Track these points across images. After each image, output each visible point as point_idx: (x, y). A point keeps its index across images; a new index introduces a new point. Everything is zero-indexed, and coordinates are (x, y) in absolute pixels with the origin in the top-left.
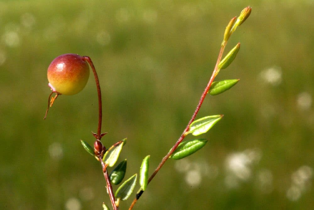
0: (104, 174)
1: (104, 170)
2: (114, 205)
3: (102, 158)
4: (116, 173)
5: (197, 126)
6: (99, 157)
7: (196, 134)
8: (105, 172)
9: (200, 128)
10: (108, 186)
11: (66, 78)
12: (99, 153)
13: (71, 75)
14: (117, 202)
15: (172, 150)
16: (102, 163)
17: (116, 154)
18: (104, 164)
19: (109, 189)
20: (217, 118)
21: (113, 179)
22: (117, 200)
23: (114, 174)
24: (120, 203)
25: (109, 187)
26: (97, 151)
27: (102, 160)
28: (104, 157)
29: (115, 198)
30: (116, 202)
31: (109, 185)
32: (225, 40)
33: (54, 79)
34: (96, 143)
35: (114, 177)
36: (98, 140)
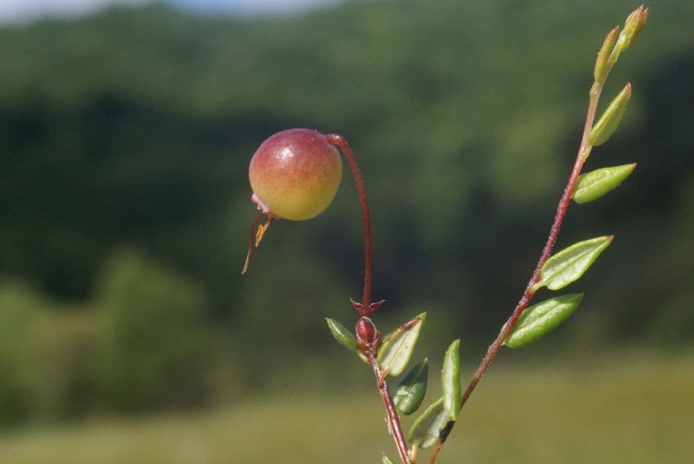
0: (381, 391)
1: (379, 383)
2: (405, 459)
3: (376, 356)
4: (406, 390)
5: (558, 268)
6: (367, 356)
7: (556, 285)
8: (382, 387)
9: (563, 273)
10: (391, 419)
11: (294, 181)
12: (368, 345)
13: (306, 175)
14: (412, 453)
15: (508, 325)
16: (376, 368)
17: (407, 348)
18: (381, 369)
19: (392, 423)
20: (601, 243)
21: (399, 403)
22: (411, 449)
23: (402, 391)
24: (418, 454)
25: (394, 421)
26: (364, 341)
27: (374, 361)
28: (380, 355)
29: (408, 444)
30: (409, 452)
31: (393, 414)
32: (599, 82)
33: (268, 185)
34: (362, 323)
35: (403, 397)
36: (365, 317)
